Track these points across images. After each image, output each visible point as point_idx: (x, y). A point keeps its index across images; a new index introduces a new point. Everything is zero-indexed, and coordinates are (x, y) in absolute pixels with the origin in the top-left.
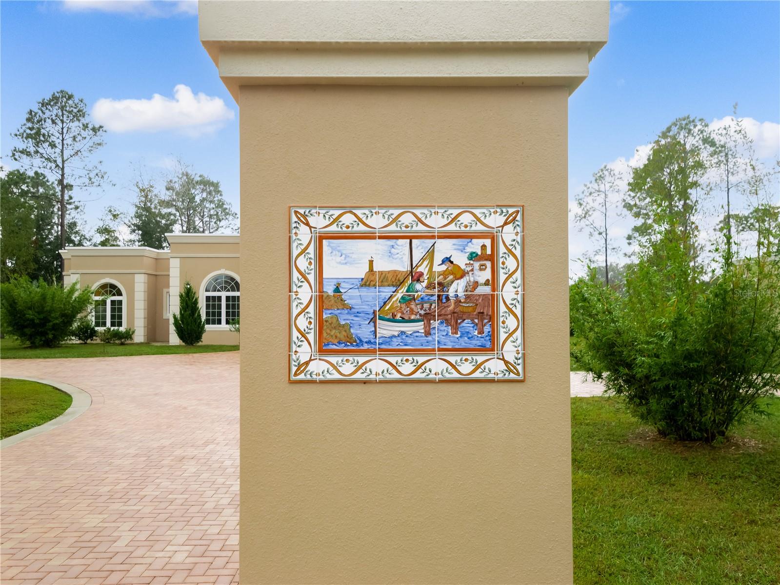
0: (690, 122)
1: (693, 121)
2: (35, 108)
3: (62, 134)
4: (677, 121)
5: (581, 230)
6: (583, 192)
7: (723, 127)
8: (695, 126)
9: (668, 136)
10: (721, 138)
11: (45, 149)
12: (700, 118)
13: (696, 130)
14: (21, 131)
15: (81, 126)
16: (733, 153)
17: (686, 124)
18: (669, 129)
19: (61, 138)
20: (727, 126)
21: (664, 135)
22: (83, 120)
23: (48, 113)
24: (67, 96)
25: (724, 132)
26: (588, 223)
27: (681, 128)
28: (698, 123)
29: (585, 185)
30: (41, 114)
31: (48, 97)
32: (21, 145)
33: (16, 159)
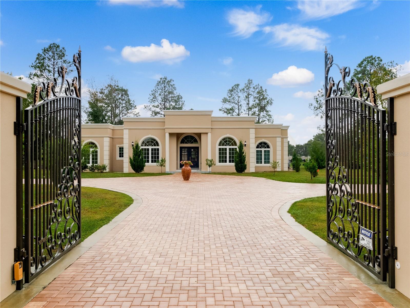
0: (373, 59)
1: (375, 58)
2: (41, 52)
3: (54, 65)
4: (366, 58)
5: (317, 115)
6: (318, 95)
7: (390, 62)
8: (375, 61)
9: (362, 66)
10: (389, 67)
11: (46, 73)
12: (378, 57)
13: (376, 63)
14: (34, 64)
15: (63, 61)
16: (395, 75)
17: (371, 60)
18: (362, 63)
19: (53, 68)
20: (392, 61)
21: (360, 66)
22: (64, 59)
23: (47, 55)
24: (56, 46)
25: (390, 64)
26: (321, 111)
27: (368, 62)
28: (377, 59)
29: (319, 91)
30: (44, 55)
31: (47, 46)
32: (34, 72)
33: (31, 79)
